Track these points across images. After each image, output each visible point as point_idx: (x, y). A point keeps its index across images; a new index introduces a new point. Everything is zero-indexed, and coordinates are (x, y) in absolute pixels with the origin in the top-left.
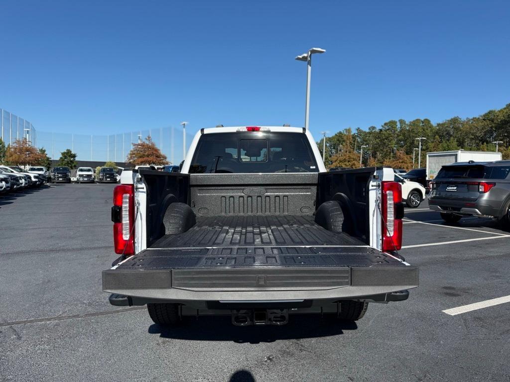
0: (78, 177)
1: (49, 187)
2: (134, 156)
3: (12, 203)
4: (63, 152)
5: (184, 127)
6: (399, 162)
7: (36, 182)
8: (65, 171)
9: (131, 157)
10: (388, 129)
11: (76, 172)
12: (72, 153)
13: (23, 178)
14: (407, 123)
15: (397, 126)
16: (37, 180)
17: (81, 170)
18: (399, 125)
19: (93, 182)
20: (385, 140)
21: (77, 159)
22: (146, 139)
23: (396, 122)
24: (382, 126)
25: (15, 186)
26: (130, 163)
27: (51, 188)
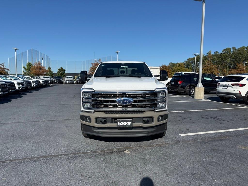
0: (66, 81)
1: (51, 86)
2: (92, 70)
3: (22, 97)
4: (59, 69)
5: (117, 54)
6: (239, 70)
7: (43, 84)
8: (60, 78)
9: (91, 71)
10: (226, 53)
11: (65, 79)
12: (63, 69)
13: (34, 82)
14: (237, 49)
15: (231, 51)
16: (43, 83)
17: (68, 78)
18: (232, 50)
19: (73, 83)
20: (224, 59)
21: (66, 72)
22: (99, 61)
23: (231, 49)
24: (222, 51)
25: (29, 87)
26: (90, 74)
27: (51, 87)
